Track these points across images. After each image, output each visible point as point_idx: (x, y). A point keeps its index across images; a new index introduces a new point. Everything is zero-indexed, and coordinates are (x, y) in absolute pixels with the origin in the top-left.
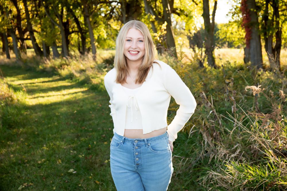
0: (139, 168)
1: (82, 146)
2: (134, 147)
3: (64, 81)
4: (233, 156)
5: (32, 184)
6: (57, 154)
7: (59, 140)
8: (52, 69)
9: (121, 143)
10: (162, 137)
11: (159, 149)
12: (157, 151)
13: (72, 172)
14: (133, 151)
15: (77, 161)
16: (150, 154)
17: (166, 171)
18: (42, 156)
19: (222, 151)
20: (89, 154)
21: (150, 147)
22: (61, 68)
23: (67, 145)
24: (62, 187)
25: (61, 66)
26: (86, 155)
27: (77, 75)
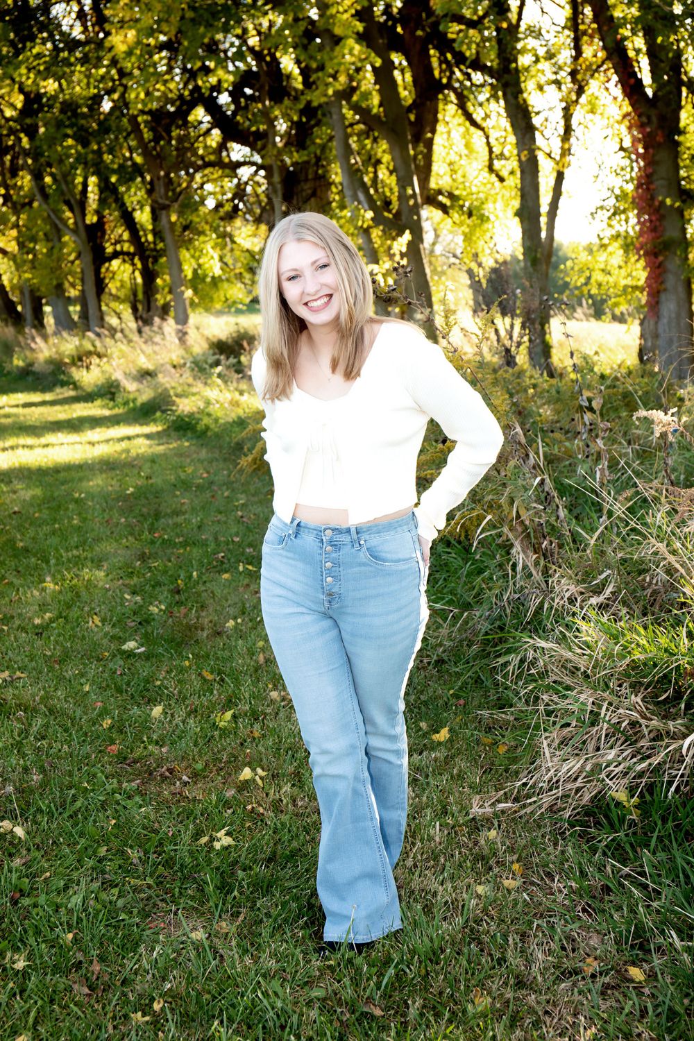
0: (335, 606)
1: (158, 584)
2: (321, 548)
3: (90, 405)
4: (594, 601)
5: (23, 675)
6: (85, 602)
7: (89, 564)
8: (52, 367)
9: (289, 535)
10: (400, 526)
11: (388, 556)
12: (384, 560)
13: (132, 650)
14: (318, 558)
15: (147, 621)
16: (363, 568)
17: (406, 616)
18: (43, 607)
19: (565, 586)
20: (179, 603)
21: (364, 549)
22: (80, 363)
23: (112, 580)
24: (108, 686)
25: (80, 359)
26: (169, 606)
27: (131, 386)
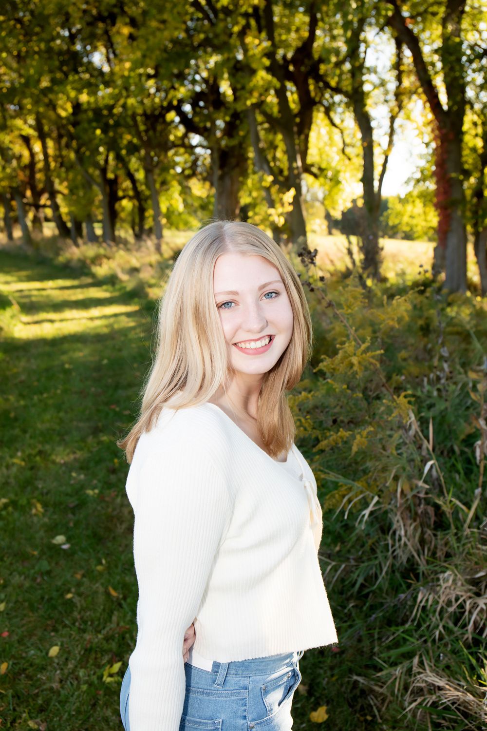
3: (99, 289)
6: (41, 479)
7: (54, 439)
8: (80, 265)
13: (60, 545)
15: (82, 504)
20: (111, 485)
22: (96, 262)
23: (68, 454)
26: (102, 491)
27: (124, 277)
